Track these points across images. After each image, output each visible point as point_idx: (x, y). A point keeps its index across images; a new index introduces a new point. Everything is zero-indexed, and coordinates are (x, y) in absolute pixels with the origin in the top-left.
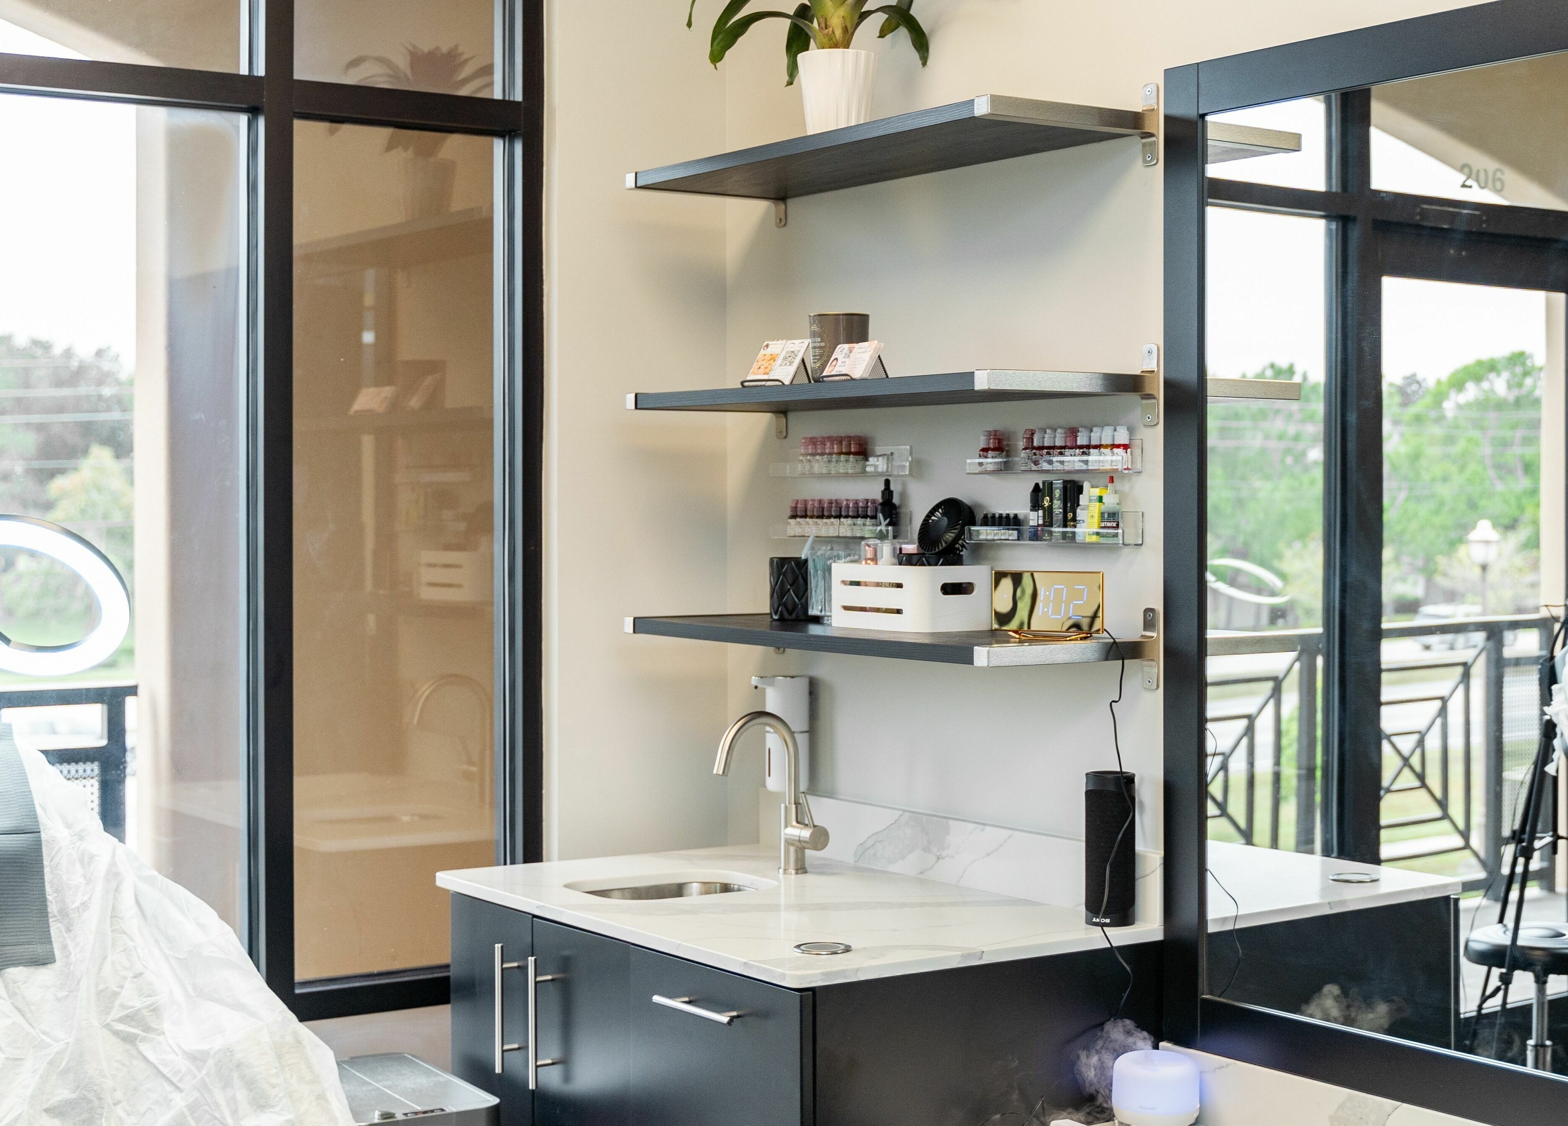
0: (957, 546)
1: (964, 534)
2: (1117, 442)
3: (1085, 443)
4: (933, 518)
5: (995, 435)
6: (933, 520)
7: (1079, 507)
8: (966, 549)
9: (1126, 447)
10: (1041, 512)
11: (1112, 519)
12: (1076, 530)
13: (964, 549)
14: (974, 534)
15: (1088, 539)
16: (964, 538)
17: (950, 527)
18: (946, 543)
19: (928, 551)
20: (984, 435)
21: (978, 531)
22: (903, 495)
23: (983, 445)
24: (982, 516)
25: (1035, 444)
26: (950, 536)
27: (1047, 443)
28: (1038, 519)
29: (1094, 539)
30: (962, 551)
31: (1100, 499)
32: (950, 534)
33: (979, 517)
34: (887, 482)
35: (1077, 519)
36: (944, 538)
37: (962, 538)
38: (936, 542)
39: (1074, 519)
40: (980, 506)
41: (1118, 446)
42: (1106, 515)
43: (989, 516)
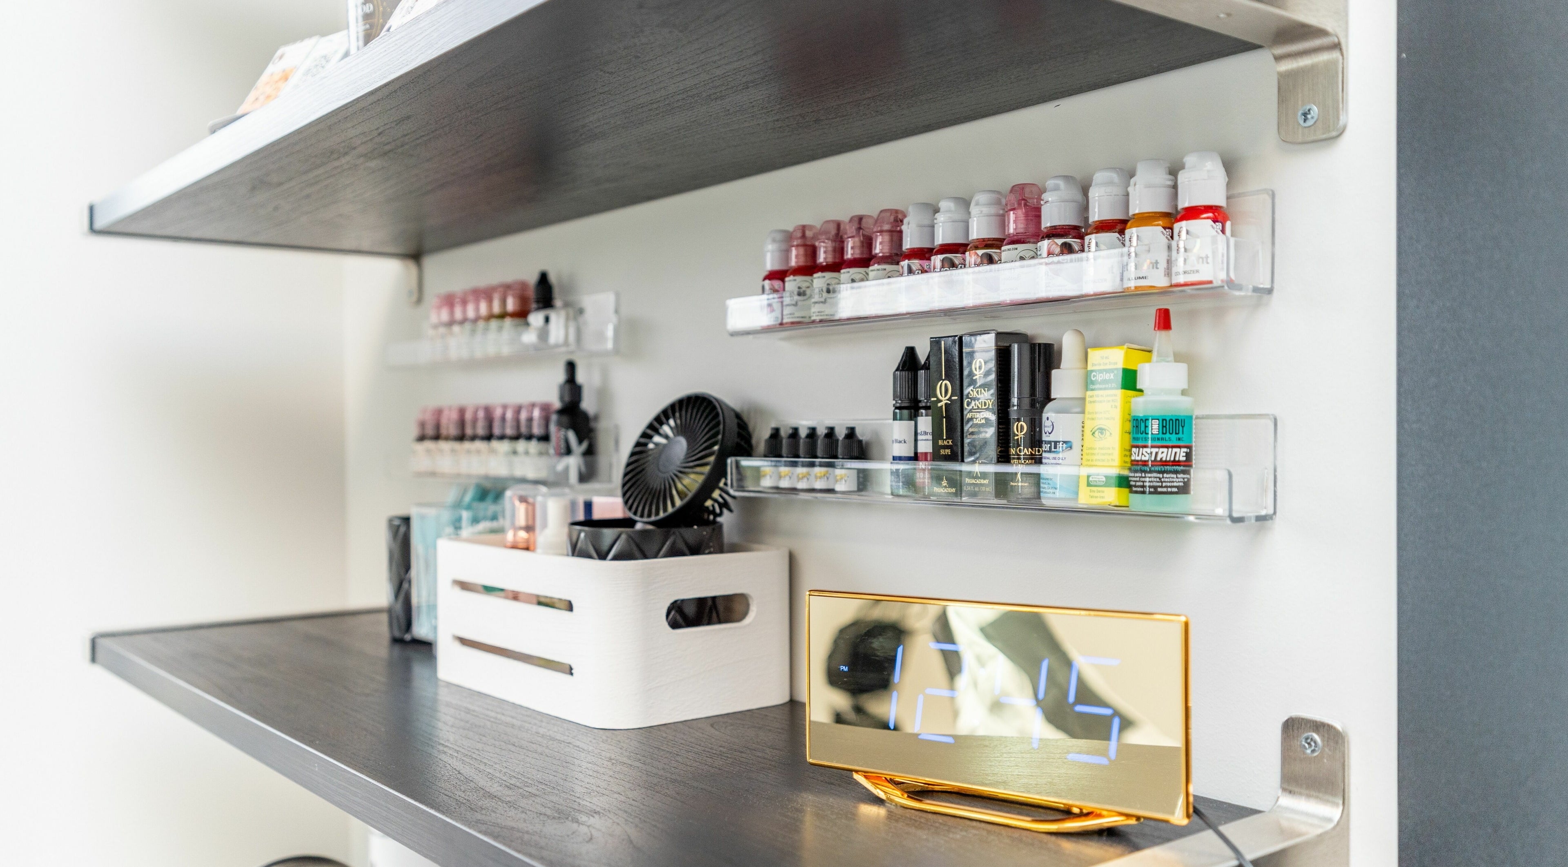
0: (709, 503)
1: (724, 475)
2: (1184, 202)
3: (1067, 220)
4: (657, 439)
5: (803, 236)
6: (657, 444)
7: (1049, 406)
8: (730, 510)
9: (1217, 214)
10: (925, 423)
11: (1174, 437)
12: (1042, 470)
13: (725, 511)
14: (748, 473)
15: (1086, 499)
16: (726, 484)
17: (694, 459)
18: (681, 495)
19: (642, 516)
20: (774, 241)
21: (757, 469)
22: (603, 393)
23: (770, 263)
24: (766, 434)
25: (908, 243)
26: (692, 482)
27: (941, 238)
28: (916, 440)
29: (1111, 496)
30: (721, 514)
31: (1130, 380)
32: (692, 476)
33: (761, 435)
34: (571, 367)
35: (1045, 438)
36: (680, 486)
37: (721, 484)
38: (662, 495)
39: (1035, 440)
40: (759, 411)
41: (1193, 213)
42: (1154, 427)
43: (783, 433)
